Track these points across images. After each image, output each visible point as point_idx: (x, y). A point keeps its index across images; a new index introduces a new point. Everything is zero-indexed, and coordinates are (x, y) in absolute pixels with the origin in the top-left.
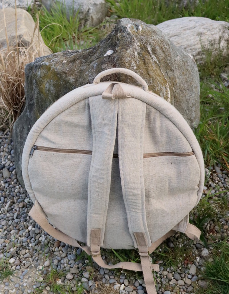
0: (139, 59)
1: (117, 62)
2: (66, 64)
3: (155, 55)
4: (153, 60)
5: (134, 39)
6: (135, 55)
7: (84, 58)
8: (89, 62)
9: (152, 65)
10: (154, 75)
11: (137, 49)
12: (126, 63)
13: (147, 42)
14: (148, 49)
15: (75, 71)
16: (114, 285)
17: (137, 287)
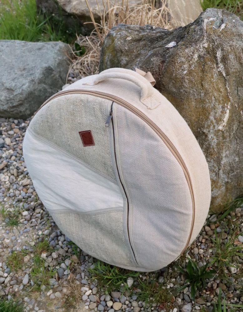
0: (196, 64)
1: (167, 58)
2: (128, 42)
3: (223, 65)
4: (218, 70)
5: (203, 38)
6: (193, 58)
7: (150, 42)
8: (151, 48)
9: (212, 75)
10: (210, 89)
11: (199, 51)
12: (176, 64)
13: (220, 46)
14: (217, 54)
15: (133, 53)
16: (84, 286)
17: (101, 301)
